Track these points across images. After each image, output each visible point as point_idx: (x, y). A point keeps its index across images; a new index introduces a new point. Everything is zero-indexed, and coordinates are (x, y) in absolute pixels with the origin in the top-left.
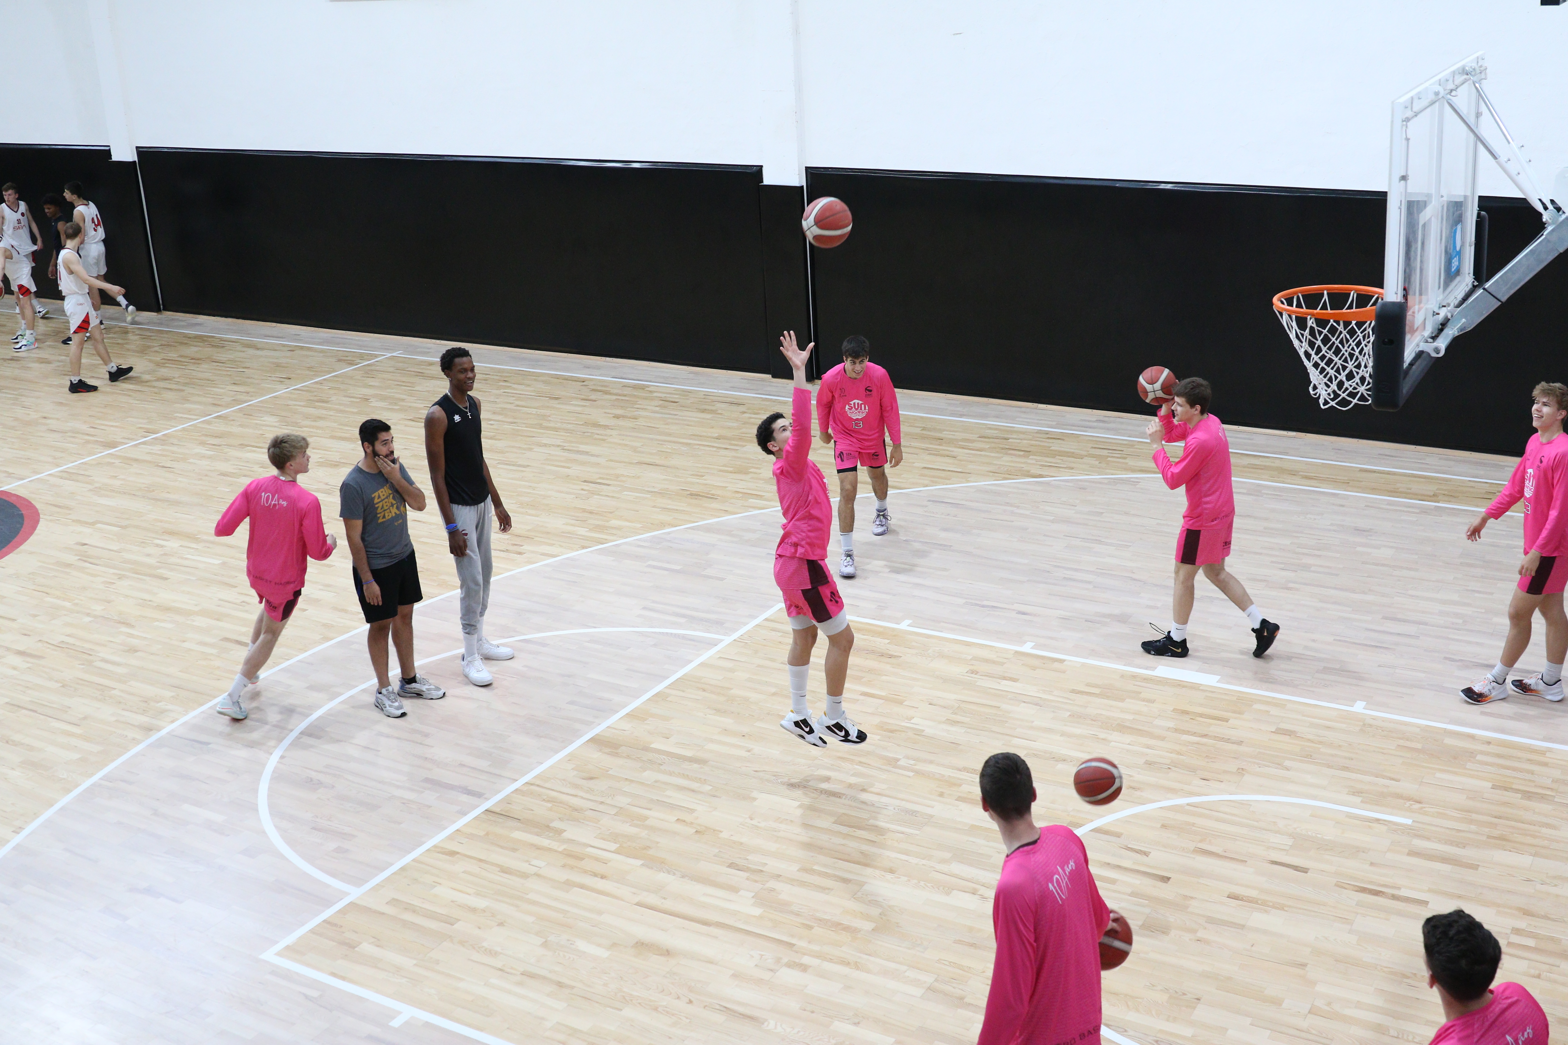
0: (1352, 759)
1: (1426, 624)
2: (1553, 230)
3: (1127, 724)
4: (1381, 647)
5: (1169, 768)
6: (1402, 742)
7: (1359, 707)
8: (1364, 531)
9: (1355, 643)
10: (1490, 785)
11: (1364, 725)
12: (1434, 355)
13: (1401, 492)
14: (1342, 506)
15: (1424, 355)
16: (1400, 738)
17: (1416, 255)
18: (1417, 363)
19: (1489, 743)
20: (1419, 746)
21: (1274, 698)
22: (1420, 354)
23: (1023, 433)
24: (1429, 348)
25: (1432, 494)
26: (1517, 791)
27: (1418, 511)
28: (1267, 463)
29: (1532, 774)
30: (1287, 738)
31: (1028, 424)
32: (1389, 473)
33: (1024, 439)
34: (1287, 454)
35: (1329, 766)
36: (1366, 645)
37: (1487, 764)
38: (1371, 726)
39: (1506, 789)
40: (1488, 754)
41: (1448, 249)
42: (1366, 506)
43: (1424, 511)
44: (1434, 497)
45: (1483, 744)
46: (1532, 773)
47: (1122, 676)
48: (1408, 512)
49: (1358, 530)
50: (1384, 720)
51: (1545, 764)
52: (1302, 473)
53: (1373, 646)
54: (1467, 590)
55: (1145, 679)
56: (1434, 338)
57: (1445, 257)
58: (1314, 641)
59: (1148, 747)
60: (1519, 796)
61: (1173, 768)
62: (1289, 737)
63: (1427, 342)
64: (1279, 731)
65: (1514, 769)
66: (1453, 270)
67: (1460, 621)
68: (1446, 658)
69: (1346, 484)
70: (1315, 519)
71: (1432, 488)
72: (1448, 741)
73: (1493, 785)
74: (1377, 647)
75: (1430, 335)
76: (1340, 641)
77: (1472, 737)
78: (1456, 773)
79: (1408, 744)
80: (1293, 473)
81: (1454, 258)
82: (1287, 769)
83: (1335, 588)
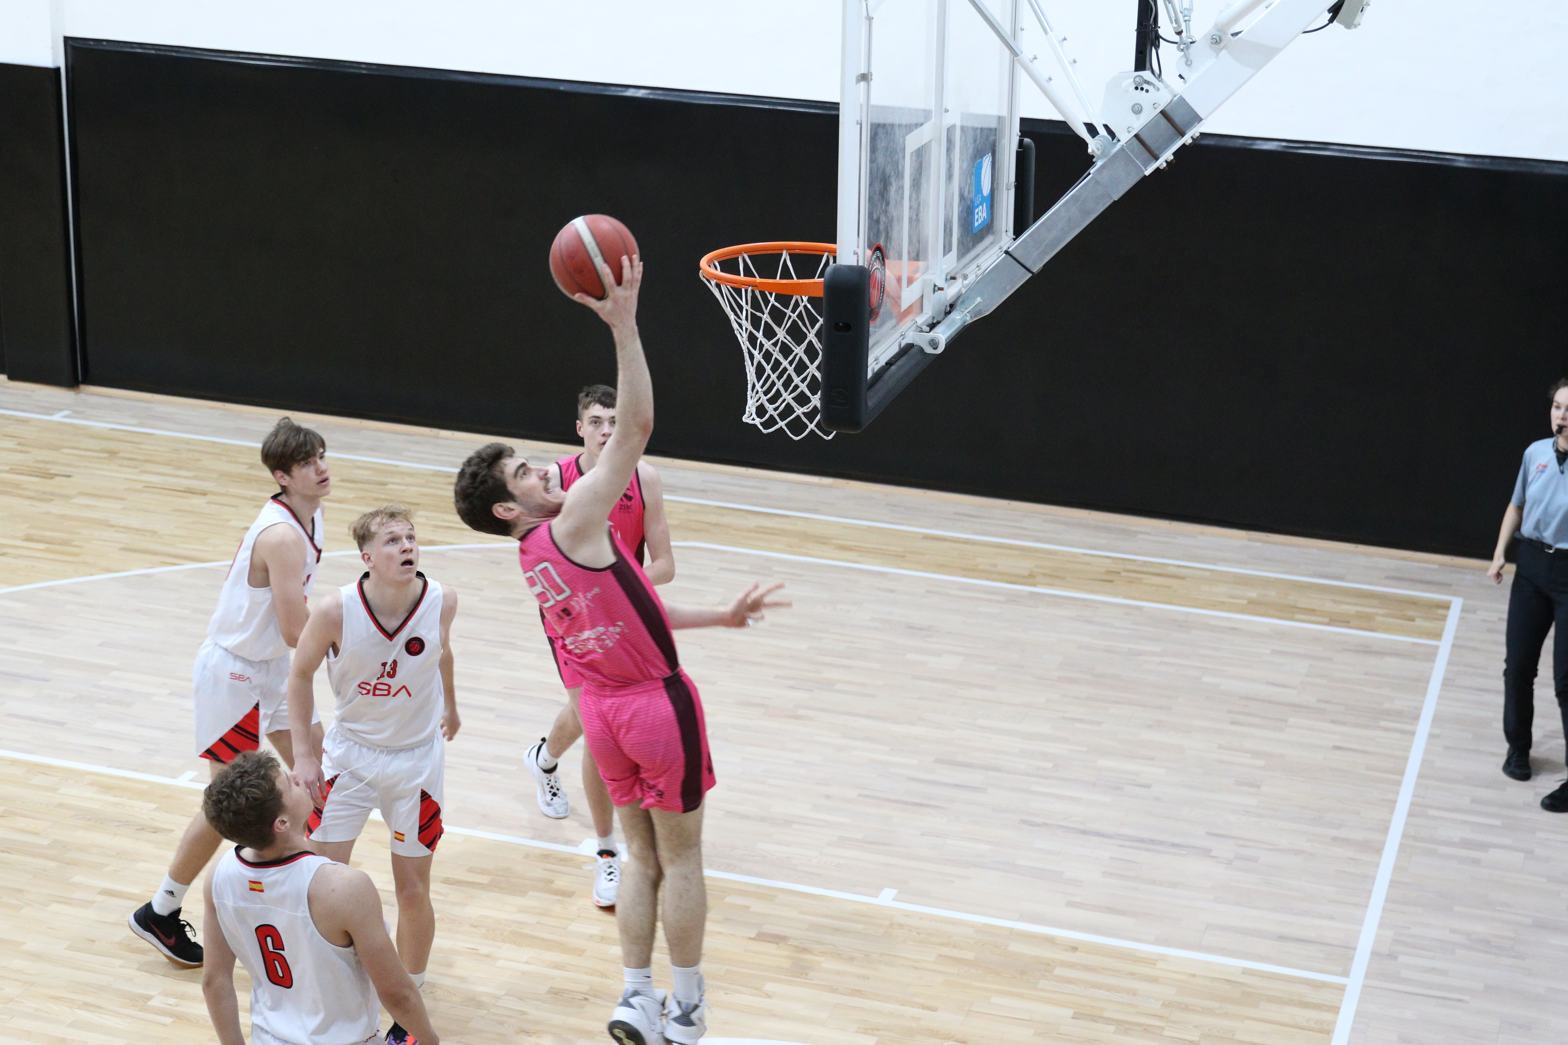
0: (868, 978)
1: (998, 769)
2: (1103, 167)
3: (527, 931)
4: (928, 806)
5: (586, 999)
6: (945, 951)
7: (886, 898)
8: (920, 629)
9: (889, 800)
10: (1070, 1012)
11: (892, 925)
12: (929, 350)
13: (981, 571)
14: (892, 591)
15: (913, 351)
16: (942, 945)
17: (902, 198)
18: (899, 363)
19: (1075, 949)
20: (970, 956)
21: (758, 886)
22: (906, 350)
23: (410, 475)
24: (922, 340)
25: (1026, 573)
26: (1108, 1021)
27: (1002, 599)
28: (786, 525)
29: (1134, 995)
30: (772, 948)
31: (422, 461)
32: (966, 542)
33: (412, 485)
34: (816, 511)
35: (833, 990)
36: (906, 803)
37: (1070, 981)
38: (901, 926)
39: (1093, 1018)
40: (1072, 966)
41: (966, 193)
42: (928, 591)
43: (1013, 599)
44: (1030, 578)
45: (1066, 950)
46: (1134, 993)
47: (527, 856)
48: (989, 600)
49: (912, 628)
50: (922, 917)
51: (1155, 980)
52: (834, 541)
53: (916, 804)
54: (1065, 718)
55: (562, 860)
56: (932, 326)
57: (960, 204)
58: (828, 797)
59: (557, 966)
60: (1112, 1028)
61: (592, 999)
62: (775, 946)
63: (922, 331)
64: (762, 937)
65: (1110, 988)
66: (976, 224)
67: (1049, 765)
68: (1023, 822)
69: (900, 558)
70: (849, 611)
71: (1025, 565)
72: (1016, 947)
73: (1075, 1013)
74: (921, 805)
75: (930, 322)
76: (867, 796)
77: (1051, 941)
78: (1020, 996)
79: (955, 953)
80: (822, 540)
81: (978, 206)
82: (768, 996)
83: (868, 716)
